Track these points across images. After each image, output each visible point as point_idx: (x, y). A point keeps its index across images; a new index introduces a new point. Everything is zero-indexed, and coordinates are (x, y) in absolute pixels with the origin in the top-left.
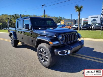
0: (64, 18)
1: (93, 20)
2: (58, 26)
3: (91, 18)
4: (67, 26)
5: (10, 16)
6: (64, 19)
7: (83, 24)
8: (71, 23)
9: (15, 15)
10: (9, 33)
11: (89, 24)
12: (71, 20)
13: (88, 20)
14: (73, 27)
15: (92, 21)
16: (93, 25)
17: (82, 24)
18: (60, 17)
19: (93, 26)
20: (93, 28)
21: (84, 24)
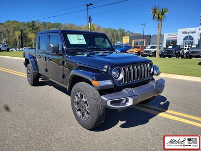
0: (128, 31)
1: (187, 37)
2: (117, 46)
3: (183, 33)
4: (135, 47)
5: (24, 24)
6: (128, 33)
7: (167, 46)
8: (143, 42)
9: (33, 22)
10: (24, 59)
11: (179, 46)
12: (144, 37)
13: (176, 38)
14: (146, 50)
15: (184, 39)
16: (187, 48)
17: (164, 46)
18: (120, 29)
19: (185, 49)
20: (185, 53)
21: (168, 44)
